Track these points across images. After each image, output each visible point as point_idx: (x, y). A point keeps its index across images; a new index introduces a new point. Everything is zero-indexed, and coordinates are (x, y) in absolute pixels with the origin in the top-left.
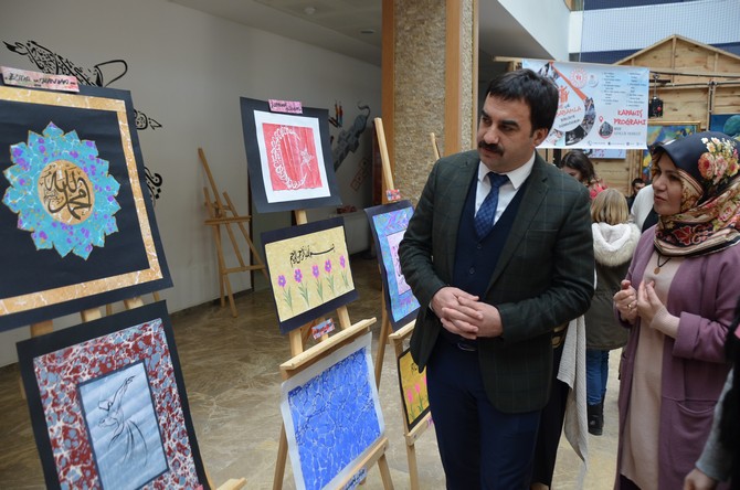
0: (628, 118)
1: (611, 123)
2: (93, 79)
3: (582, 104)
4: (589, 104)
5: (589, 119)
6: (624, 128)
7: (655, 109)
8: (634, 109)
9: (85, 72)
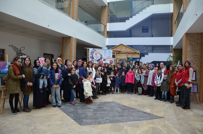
0: (109, 58)
1: (105, 59)
2: (20, 50)
3: (100, 55)
4: (101, 55)
5: (101, 58)
6: (108, 59)
7: (114, 56)
8: (110, 56)
9: (19, 49)
